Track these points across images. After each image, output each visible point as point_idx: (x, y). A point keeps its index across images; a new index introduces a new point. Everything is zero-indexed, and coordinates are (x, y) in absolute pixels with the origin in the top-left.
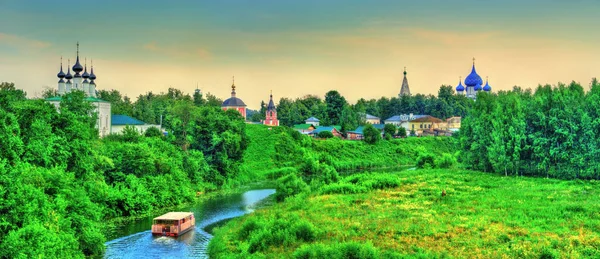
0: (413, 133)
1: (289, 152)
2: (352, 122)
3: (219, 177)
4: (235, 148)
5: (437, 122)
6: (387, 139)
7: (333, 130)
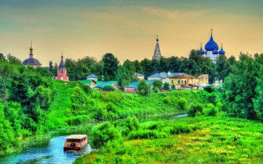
0: (173, 87)
1: (82, 102)
2: (126, 78)
3: (33, 124)
4: (47, 99)
5: (191, 78)
6: (156, 92)
7: (113, 84)
